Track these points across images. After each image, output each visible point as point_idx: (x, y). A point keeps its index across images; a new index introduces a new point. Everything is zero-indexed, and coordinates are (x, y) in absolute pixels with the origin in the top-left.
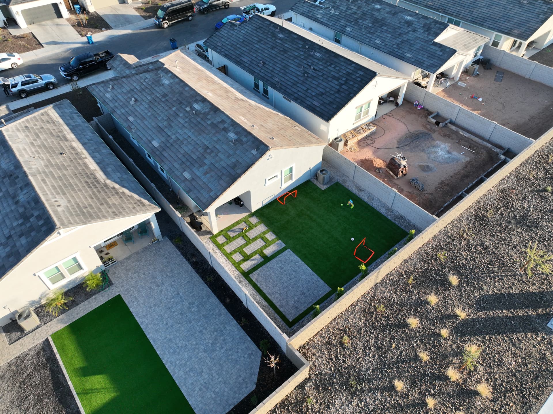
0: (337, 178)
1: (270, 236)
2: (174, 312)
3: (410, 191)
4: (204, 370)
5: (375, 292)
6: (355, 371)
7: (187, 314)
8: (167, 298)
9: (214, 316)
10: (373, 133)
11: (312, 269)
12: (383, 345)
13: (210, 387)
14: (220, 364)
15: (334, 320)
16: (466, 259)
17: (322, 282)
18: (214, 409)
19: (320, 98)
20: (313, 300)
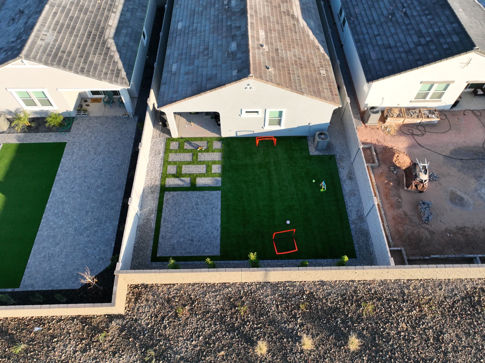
0: (338, 151)
1: (216, 169)
2: (86, 182)
3: (409, 213)
4: (61, 244)
5: (258, 289)
6: (166, 344)
7: (92, 191)
8: (91, 168)
9: (107, 207)
10: (431, 125)
11: (222, 224)
12: (214, 344)
13: (52, 260)
14: (75, 249)
15: (194, 285)
16: (399, 333)
17: (218, 242)
18: (37, 280)
19: (383, 51)
20: (194, 252)
